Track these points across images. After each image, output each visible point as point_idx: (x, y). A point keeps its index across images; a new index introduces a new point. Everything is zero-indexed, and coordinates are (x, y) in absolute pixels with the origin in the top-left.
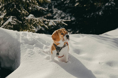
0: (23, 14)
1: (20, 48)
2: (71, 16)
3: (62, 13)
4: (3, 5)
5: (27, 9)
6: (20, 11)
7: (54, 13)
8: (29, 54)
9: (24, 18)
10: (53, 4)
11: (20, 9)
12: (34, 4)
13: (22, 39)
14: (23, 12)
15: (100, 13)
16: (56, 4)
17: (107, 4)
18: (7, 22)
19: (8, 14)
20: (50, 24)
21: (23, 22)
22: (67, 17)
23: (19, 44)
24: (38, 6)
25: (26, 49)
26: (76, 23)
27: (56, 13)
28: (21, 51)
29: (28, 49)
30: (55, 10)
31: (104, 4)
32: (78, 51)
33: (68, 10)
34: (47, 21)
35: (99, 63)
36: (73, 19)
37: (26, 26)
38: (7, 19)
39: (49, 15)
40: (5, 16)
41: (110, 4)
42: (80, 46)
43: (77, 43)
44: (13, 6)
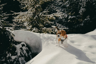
0: (41, 26)
1: (41, 42)
2: (66, 27)
3: (61, 26)
5: (43, 24)
6: (39, 25)
7: (57, 26)
8: (47, 44)
10: (56, 21)
12: (46, 20)
13: (42, 37)
14: (41, 25)
15: (82, 25)
16: (58, 21)
17: (85, 19)
19: (33, 27)
20: (56, 31)
21: (41, 31)
22: (64, 28)
23: (41, 39)
24: (49, 22)
25: (45, 42)
27: (58, 26)
28: (42, 43)
30: (57, 24)
31: (84, 20)
32: (73, 42)
33: (64, 24)
34: (54, 29)
35: (85, 47)
36: (68, 28)
38: (33, 30)
40: (31, 28)
41: (87, 19)
42: (73, 39)
43: (71, 38)
44: (35, 22)
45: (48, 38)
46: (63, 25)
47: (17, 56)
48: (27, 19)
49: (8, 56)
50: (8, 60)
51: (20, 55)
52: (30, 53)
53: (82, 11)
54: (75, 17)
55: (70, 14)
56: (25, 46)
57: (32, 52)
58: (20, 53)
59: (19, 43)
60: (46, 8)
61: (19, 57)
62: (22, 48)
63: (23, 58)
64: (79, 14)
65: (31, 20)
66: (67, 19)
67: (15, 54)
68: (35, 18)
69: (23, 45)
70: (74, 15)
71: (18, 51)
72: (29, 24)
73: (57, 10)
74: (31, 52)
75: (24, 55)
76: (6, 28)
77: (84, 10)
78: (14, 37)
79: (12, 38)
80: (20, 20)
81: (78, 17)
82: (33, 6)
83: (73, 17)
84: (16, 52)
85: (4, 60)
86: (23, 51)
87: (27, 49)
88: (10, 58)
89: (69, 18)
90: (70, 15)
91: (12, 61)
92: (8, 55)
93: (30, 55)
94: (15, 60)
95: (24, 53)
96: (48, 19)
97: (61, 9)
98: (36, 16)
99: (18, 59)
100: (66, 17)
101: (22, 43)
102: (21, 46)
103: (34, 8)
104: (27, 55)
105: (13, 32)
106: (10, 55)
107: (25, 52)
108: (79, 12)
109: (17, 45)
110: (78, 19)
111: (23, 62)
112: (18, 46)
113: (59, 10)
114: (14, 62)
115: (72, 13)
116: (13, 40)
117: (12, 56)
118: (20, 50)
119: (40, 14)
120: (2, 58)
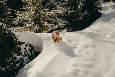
0: (42, 23)
2: (66, 21)
3: (61, 20)
4: (32, 19)
5: (44, 20)
6: (40, 22)
9: (43, 25)
10: (56, 16)
11: (40, 20)
12: (47, 17)
14: (42, 22)
15: (81, 19)
16: (58, 16)
17: (84, 14)
19: (35, 24)
21: (42, 27)
22: (64, 22)
24: (49, 19)
27: (59, 20)
30: (58, 19)
34: (54, 26)
36: (67, 22)
37: (44, 29)
38: (35, 26)
39: (55, 21)
40: (33, 25)
44: (37, 19)
46: (63, 19)
47: (22, 56)
48: (29, 16)
49: (14, 56)
50: (15, 60)
51: (24, 55)
52: (33, 52)
53: (81, 5)
54: (74, 11)
55: (69, 8)
56: (28, 46)
57: (35, 51)
58: (25, 53)
59: (23, 43)
60: (47, 3)
61: (23, 57)
62: (26, 48)
63: (27, 57)
64: (78, 9)
65: (33, 17)
66: (67, 13)
67: (20, 53)
68: (36, 16)
69: (27, 45)
70: (73, 10)
72: (32, 21)
73: (57, 6)
75: (27, 54)
76: (10, 30)
77: (82, 5)
78: (18, 38)
79: (17, 39)
80: (23, 17)
81: (77, 12)
82: (34, 4)
83: (72, 11)
84: (21, 52)
85: (11, 60)
86: (27, 50)
87: (30, 49)
88: (16, 58)
89: (69, 12)
90: (69, 10)
91: (18, 60)
92: (14, 55)
93: (33, 53)
94: (20, 59)
95: (27, 53)
96: (49, 16)
97: (61, 4)
98: (38, 14)
99: (23, 58)
100: (66, 12)
102: (25, 47)
103: (35, 5)
104: (30, 54)
105: (17, 34)
106: (16, 55)
107: (28, 51)
108: (78, 7)
109: (21, 45)
110: (77, 13)
111: (27, 61)
112: (22, 47)
113: (59, 5)
115: (71, 7)
116: (17, 41)
117: (17, 56)
118: (24, 50)
119: (41, 12)
120: (9, 58)
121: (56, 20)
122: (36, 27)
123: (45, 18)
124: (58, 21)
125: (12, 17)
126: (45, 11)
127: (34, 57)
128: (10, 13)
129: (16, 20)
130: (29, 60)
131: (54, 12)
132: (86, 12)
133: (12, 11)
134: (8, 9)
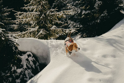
0: (49, 27)
1: (49, 51)
2: (79, 24)
3: (73, 23)
4: (36, 22)
5: (51, 23)
6: (47, 25)
8: (55, 54)
9: (50, 30)
10: (67, 17)
12: (55, 19)
14: (49, 25)
15: (98, 21)
16: (69, 17)
17: (102, 15)
18: (40, 33)
20: (67, 32)
21: (49, 32)
22: (77, 25)
24: (58, 21)
25: (53, 51)
26: (83, 29)
27: (70, 23)
28: (51, 53)
29: (55, 51)
30: (69, 22)
32: (85, 50)
33: (77, 21)
34: (65, 30)
35: (98, 56)
36: (81, 26)
37: (52, 34)
40: (38, 29)
41: (104, 15)
43: (84, 45)
44: (42, 22)
45: (57, 47)
46: (75, 22)
47: (23, 69)
48: (32, 18)
49: (13, 70)
50: (14, 75)
51: (26, 68)
52: (38, 64)
53: (98, 4)
54: (89, 12)
55: (84, 7)
56: (31, 56)
57: (40, 62)
58: (26, 65)
59: (24, 53)
60: (55, 2)
61: (25, 70)
62: (28, 59)
63: (30, 70)
64: (95, 8)
65: (37, 19)
66: (80, 14)
67: (21, 66)
68: (41, 17)
69: (29, 56)
70: (88, 10)
71: (24, 63)
72: (35, 24)
73: (67, 5)
74: (38, 62)
75: (30, 67)
76: (8, 36)
77: (100, 3)
78: (18, 47)
79: (16, 48)
80: (24, 20)
81: (93, 12)
82: (39, 2)
83: (87, 12)
84: (21, 64)
85: (9, 74)
86: (29, 62)
87: (33, 60)
88: (15, 72)
89: (83, 13)
90: (84, 10)
91: (18, 75)
92: (13, 68)
93: (38, 66)
94: (21, 73)
95: (30, 65)
96: (57, 17)
97: (73, 3)
98: (43, 15)
99: (25, 72)
100: (79, 12)
101: (28, 53)
102: (27, 57)
103: (40, 4)
104: (34, 66)
105: (16, 41)
106: (16, 68)
107: (31, 63)
108: (95, 6)
109: (22, 55)
110: (94, 14)
111: (30, 75)
113: (70, 4)
114: (20, 75)
115: (86, 7)
116: (17, 50)
117: (17, 69)
118: (26, 61)
119: (47, 12)
120: (7, 72)
121: (67, 23)
122: (41, 32)
123: (52, 21)
124: (69, 25)
125: (10, 20)
126: (52, 12)
127: (39, 70)
128: (7, 14)
129: (15, 24)
130: (32, 74)
131: (64, 12)
132: (105, 13)
133: (9, 11)
134: (5, 8)
